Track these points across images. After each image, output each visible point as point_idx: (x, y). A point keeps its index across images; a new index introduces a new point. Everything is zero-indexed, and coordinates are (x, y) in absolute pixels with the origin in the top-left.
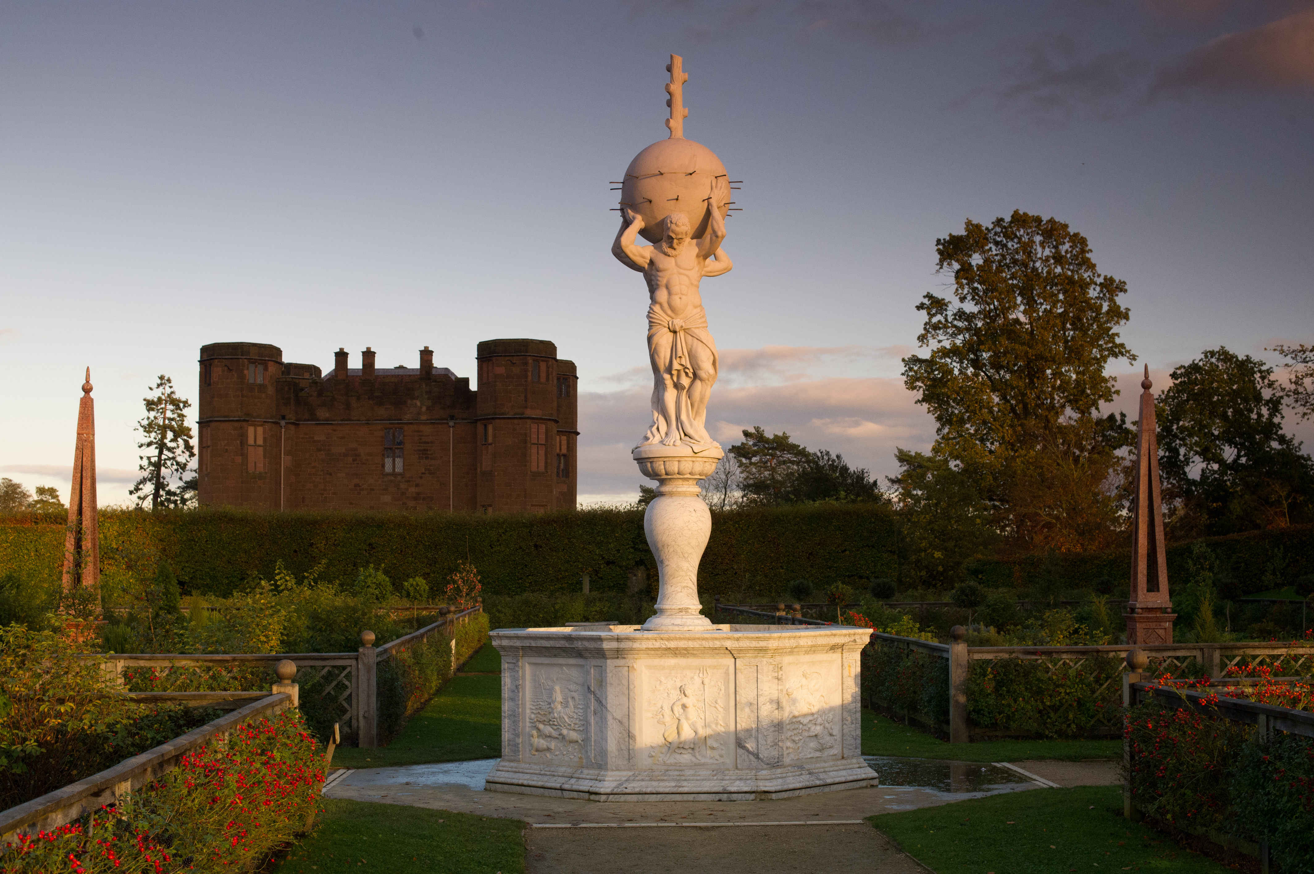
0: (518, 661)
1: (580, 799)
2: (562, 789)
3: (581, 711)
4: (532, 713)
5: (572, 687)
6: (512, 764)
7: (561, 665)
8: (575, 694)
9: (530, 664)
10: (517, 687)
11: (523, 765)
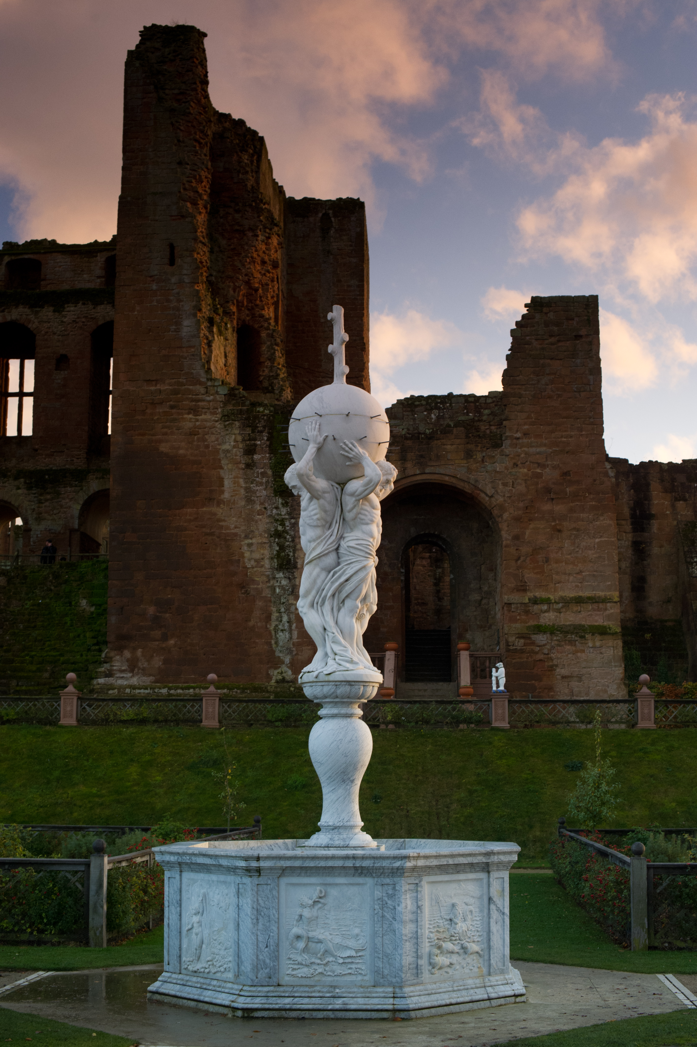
0: (420, 881)
1: (508, 1004)
2: (489, 999)
3: (478, 923)
4: (431, 932)
5: (471, 901)
6: (418, 988)
7: (460, 881)
8: (471, 908)
9: (427, 882)
10: (418, 907)
11: (429, 987)
